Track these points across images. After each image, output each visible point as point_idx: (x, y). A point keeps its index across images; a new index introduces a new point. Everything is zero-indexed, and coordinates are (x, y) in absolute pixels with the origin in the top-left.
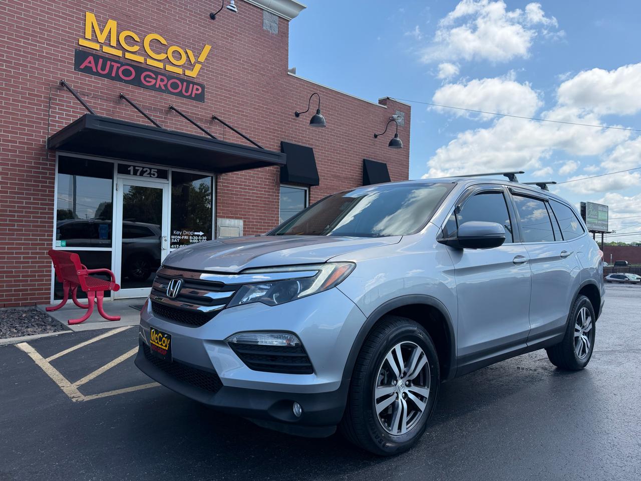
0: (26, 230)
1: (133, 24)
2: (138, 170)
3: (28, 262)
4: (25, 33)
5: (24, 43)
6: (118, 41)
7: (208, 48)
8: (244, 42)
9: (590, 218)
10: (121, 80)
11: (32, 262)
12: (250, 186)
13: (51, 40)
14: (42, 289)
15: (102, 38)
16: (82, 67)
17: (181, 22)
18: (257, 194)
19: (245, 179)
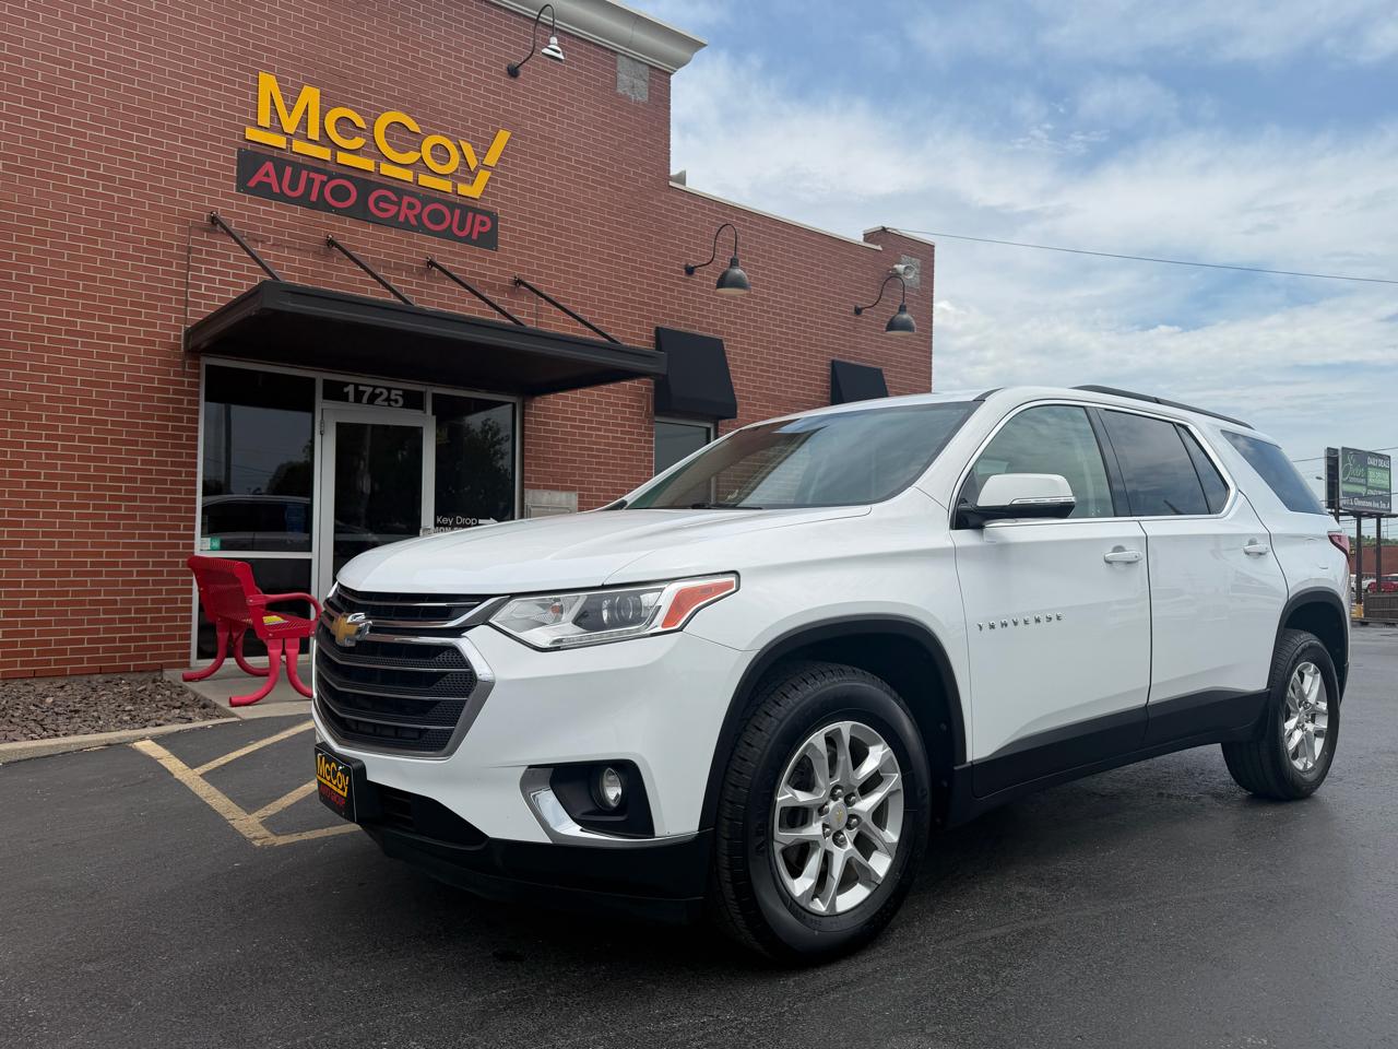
0: (143, 518)
1: (355, 94)
2: (364, 392)
3: (146, 583)
4: (141, 121)
5: (140, 139)
6: (323, 129)
7: (503, 137)
8: (578, 121)
9: (1347, 482)
10: (328, 208)
11: (155, 583)
12: (591, 422)
13: (189, 133)
14: (173, 638)
15: (290, 124)
16: (252, 184)
17: (447, 85)
18: (608, 437)
19: (581, 407)
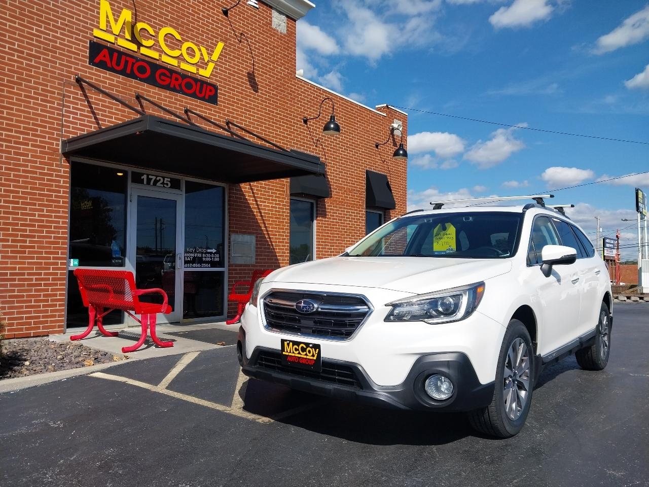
0: (38, 247)
1: (148, 16)
2: (152, 179)
3: (40, 285)
4: (37, 20)
5: (37, 30)
6: (133, 34)
7: (220, 45)
8: (255, 40)
10: (135, 77)
11: (45, 285)
12: (261, 198)
14: (55, 316)
15: (116, 29)
16: (97, 60)
17: (194, 16)
19: (257, 190)
